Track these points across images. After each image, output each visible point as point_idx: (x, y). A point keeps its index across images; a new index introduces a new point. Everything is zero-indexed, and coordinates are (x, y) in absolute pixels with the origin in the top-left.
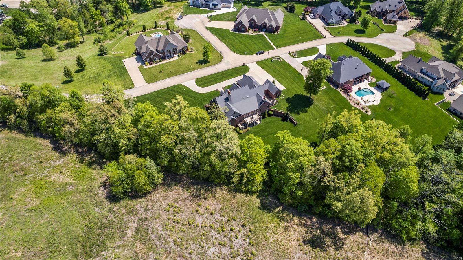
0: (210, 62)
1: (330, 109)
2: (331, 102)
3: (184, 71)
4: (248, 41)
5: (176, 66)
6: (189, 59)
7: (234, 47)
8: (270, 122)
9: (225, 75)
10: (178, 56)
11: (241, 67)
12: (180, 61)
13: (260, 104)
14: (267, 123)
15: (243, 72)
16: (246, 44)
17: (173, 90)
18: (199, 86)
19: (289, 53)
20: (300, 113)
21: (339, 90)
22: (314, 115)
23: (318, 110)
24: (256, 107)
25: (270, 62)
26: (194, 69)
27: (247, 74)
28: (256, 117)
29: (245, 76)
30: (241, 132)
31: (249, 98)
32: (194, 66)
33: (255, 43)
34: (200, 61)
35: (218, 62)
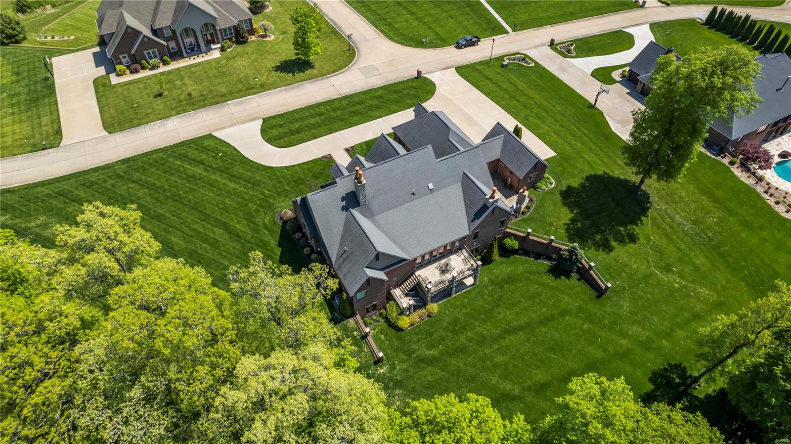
0: (317, 65)
1: (709, 228)
2: (705, 201)
3: (231, 93)
4: (432, 12)
5: (209, 77)
6: (253, 57)
7: (390, 24)
8: (510, 280)
9: (358, 107)
10: (223, 49)
11: (410, 84)
12: (224, 62)
13: (477, 215)
14: (498, 284)
15: (415, 97)
16: (426, 19)
17: (182, 157)
18: (270, 141)
19: (552, 44)
20: (613, 244)
21: (726, 161)
22: (659, 251)
23: (669, 230)
24: (463, 229)
25: (499, 70)
26: (263, 87)
27: (430, 105)
28: (459, 263)
29: (421, 112)
30: (404, 322)
31: (435, 194)
32: (264, 78)
33: (452, 17)
34: (286, 62)
35: (341, 68)
